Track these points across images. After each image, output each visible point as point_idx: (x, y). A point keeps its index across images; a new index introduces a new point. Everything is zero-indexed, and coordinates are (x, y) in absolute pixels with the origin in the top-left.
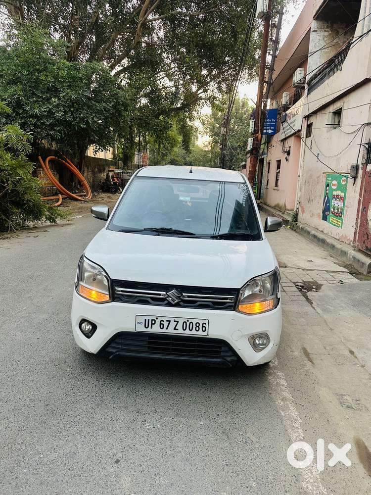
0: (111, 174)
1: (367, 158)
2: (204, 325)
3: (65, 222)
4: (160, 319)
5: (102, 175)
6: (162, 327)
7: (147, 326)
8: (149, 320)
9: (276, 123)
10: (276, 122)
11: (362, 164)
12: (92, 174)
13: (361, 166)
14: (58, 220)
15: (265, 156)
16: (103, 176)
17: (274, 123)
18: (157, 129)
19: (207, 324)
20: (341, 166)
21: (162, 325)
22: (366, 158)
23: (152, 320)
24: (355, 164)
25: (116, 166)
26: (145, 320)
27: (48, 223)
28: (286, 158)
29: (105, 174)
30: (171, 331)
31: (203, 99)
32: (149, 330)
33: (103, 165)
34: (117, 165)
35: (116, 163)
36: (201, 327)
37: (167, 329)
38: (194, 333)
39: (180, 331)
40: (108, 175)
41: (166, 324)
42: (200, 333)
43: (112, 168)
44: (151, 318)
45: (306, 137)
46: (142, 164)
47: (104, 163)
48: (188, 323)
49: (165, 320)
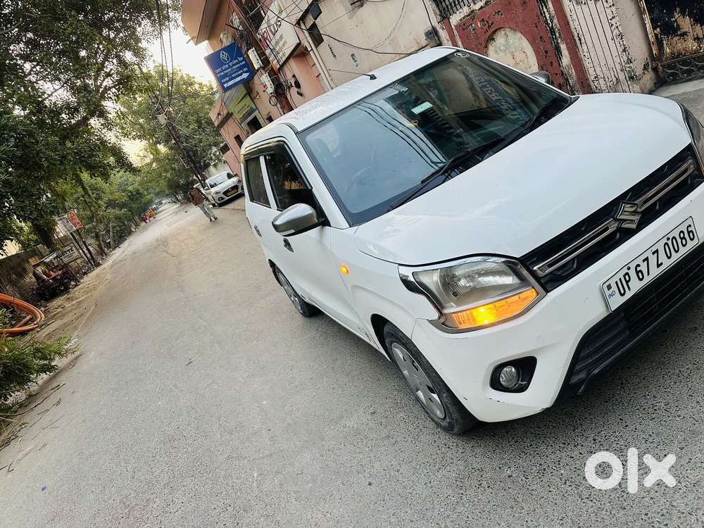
0: (40, 270)
1: (441, 12)
2: (690, 229)
3: (70, 357)
4: (633, 266)
5: (28, 280)
6: (641, 277)
7: (622, 292)
8: (620, 279)
9: (246, 61)
10: (244, 59)
11: (439, 23)
12: (13, 285)
13: (438, 27)
14: (57, 362)
15: (256, 113)
16: (30, 279)
17: (244, 62)
18: (83, 157)
19: (692, 225)
20: (403, 47)
21: (640, 274)
22: (438, 13)
23: (624, 276)
24: (430, 28)
25: (37, 255)
26: (616, 282)
27: (44, 376)
28: (298, 93)
29: (31, 275)
30: (655, 272)
31: (112, 87)
32: (629, 295)
33: (19, 265)
34: (37, 252)
35: (35, 251)
36: (687, 236)
37: (648, 274)
38: (683, 251)
39: (667, 264)
40: (35, 275)
41: (643, 267)
42: (691, 245)
43: (33, 261)
44: (621, 275)
45: (316, 47)
46: (74, 228)
47: (19, 260)
48: (670, 242)
49: (641, 263)
